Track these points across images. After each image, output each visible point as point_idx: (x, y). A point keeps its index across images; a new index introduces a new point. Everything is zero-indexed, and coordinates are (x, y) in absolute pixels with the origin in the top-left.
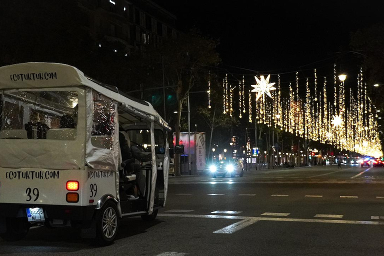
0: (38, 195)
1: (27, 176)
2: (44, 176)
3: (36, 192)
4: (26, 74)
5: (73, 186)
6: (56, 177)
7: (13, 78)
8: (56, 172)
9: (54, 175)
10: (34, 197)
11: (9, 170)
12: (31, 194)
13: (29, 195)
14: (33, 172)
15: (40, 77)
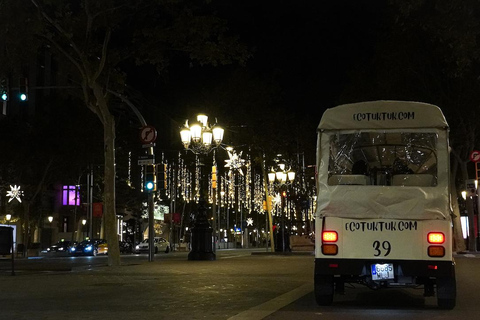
0: (389, 249)
1: (373, 227)
2: (397, 227)
3: (386, 246)
4: (375, 113)
5: (436, 238)
6: (413, 229)
7: (356, 117)
8: (413, 222)
9: (410, 226)
10: (384, 252)
11: (350, 221)
12: (381, 248)
13: (377, 249)
14: (381, 223)
15: (393, 116)
